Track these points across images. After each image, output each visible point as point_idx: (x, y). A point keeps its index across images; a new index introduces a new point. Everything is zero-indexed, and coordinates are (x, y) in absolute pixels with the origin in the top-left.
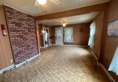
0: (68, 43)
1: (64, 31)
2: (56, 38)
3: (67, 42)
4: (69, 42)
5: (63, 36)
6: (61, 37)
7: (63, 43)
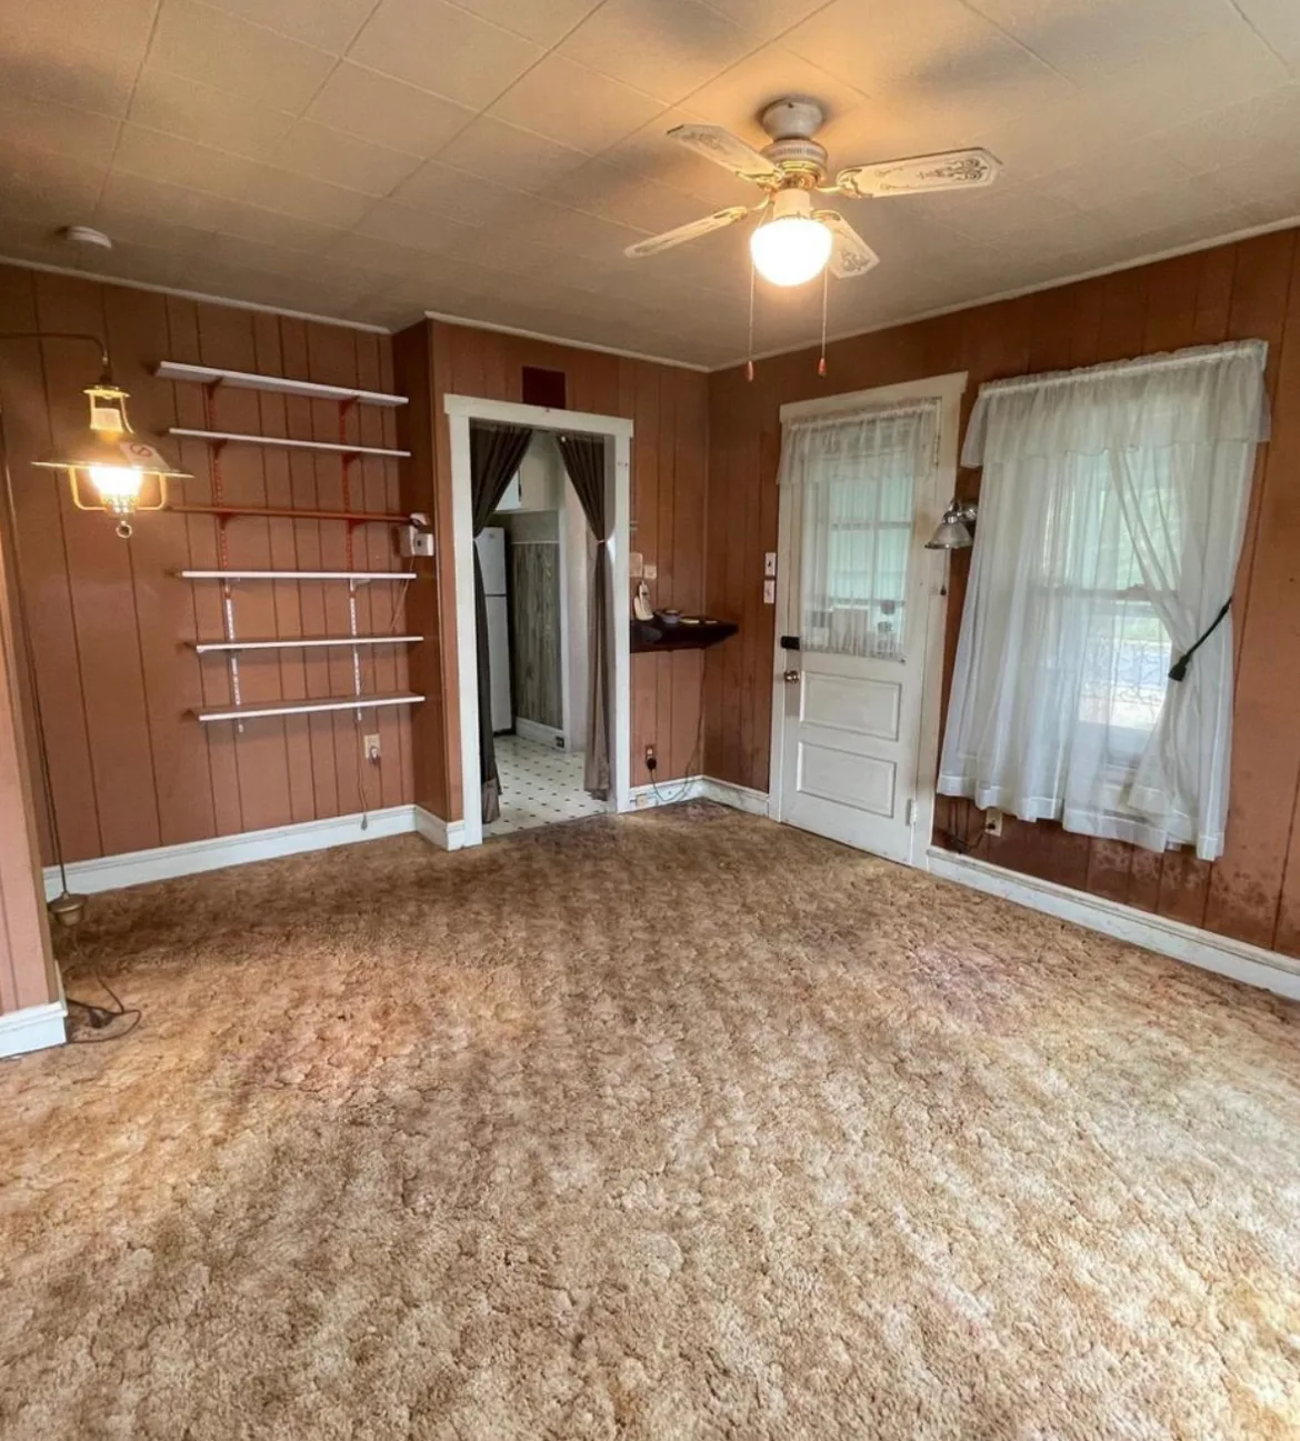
0: (1051, 827)
1: (968, 487)
2: (781, 657)
3: (1032, 809)
4: (1077, 822)
5: (937, 608)
6: (885, 653)
7: (925, 812)
